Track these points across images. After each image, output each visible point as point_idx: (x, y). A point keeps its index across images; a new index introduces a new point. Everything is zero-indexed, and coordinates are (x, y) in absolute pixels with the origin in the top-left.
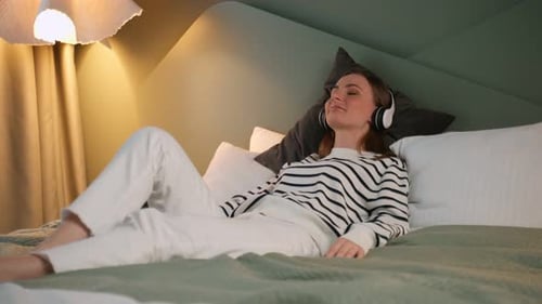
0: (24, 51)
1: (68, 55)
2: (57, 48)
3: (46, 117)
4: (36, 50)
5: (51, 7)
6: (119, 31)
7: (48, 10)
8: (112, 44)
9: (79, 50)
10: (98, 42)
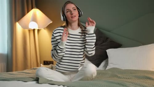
0: (27, 31)
1: (36, 32)
2: (34, 30)
3: (31, 45)
4: (29, 31)
5: (33, 21)
6: (47, 26)
7: (32, 22)
8: (46, 29)
9: (38, 30)
10: (43, 29)
